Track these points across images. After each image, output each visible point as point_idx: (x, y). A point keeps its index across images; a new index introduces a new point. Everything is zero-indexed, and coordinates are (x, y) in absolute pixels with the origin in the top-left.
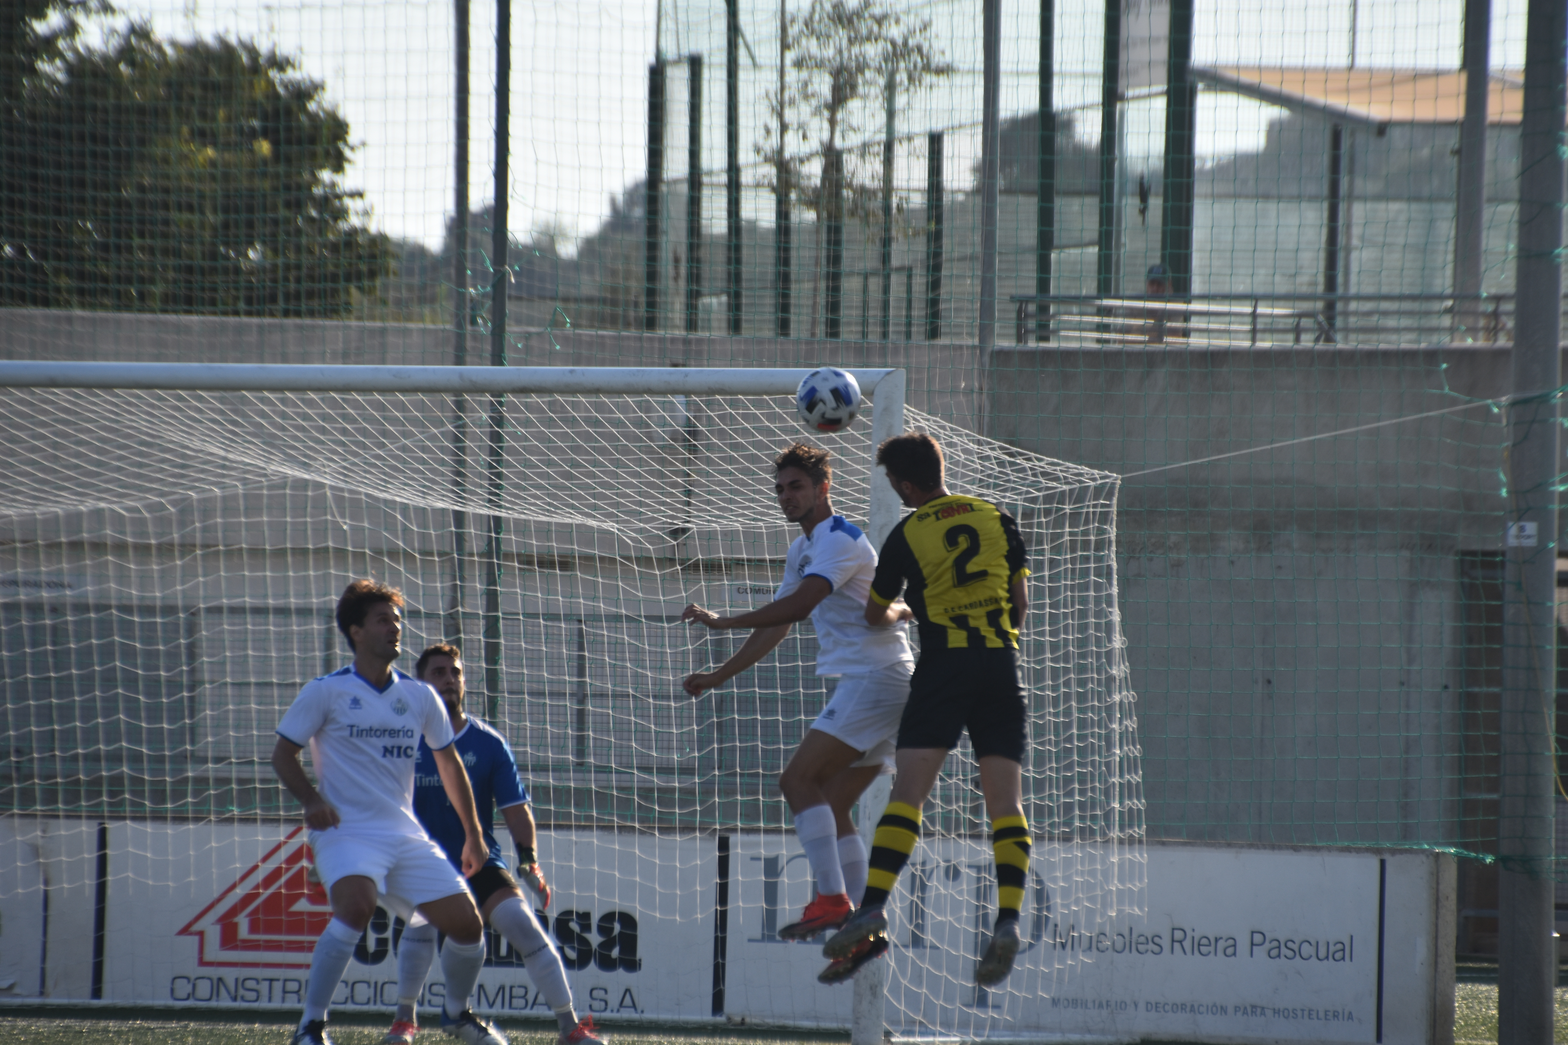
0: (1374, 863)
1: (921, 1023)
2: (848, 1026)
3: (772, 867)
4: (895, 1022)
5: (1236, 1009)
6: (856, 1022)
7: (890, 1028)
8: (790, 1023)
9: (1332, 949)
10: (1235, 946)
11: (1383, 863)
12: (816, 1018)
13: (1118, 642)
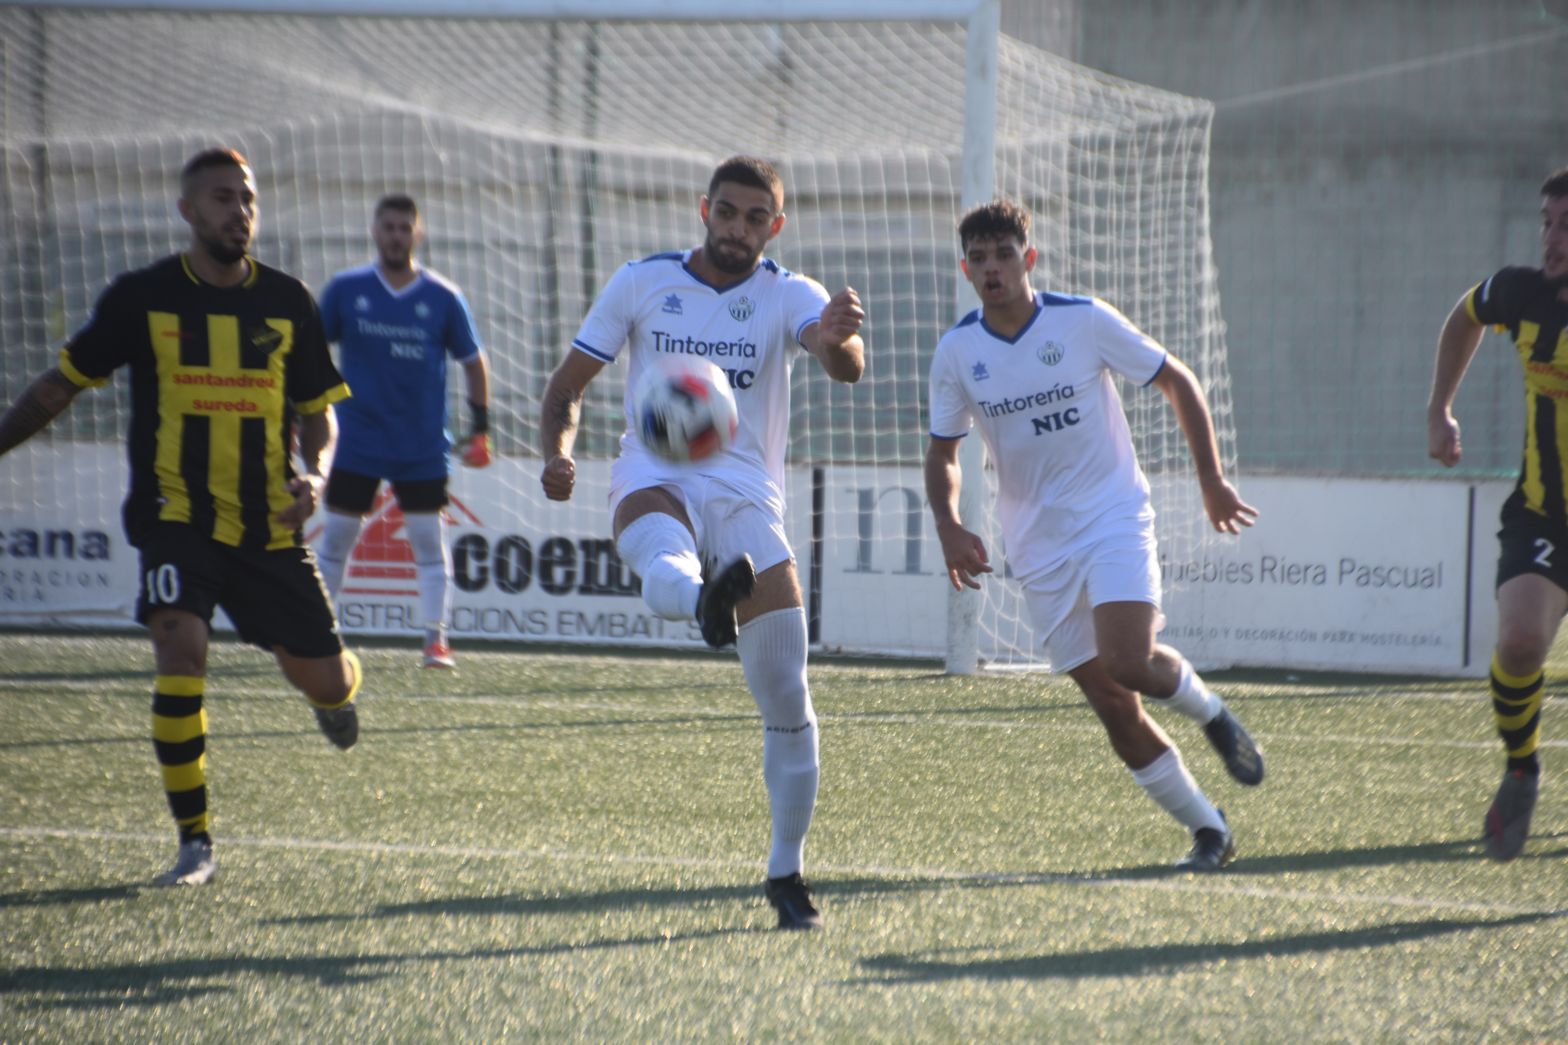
0: (1462, 491)
1: (1014, 652)
2: (942, 654)
3: (866, 499)
4: (988, 650)
5: (1326, 636)
6: (951, 649)
7: (984, 656)
8: (886, 651)
9: (1421, 577)
10: (1324, 572)
11: (1472, 493)
12: (911, 647)
13: (1208, 274)
